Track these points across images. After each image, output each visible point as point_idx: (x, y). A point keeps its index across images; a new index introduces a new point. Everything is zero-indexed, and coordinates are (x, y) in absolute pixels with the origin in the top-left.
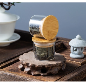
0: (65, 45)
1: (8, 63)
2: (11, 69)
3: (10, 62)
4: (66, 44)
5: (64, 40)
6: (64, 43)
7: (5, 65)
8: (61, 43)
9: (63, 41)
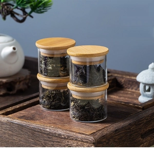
0: (119, 81)
1: (18, 106)
2: (22, 115)
3: (21, 105)
4: (121, 79)
5: (118, 74)
6: (117, 78)
7: (13, 109)
8: (113, 78)
9: (116, 75)
